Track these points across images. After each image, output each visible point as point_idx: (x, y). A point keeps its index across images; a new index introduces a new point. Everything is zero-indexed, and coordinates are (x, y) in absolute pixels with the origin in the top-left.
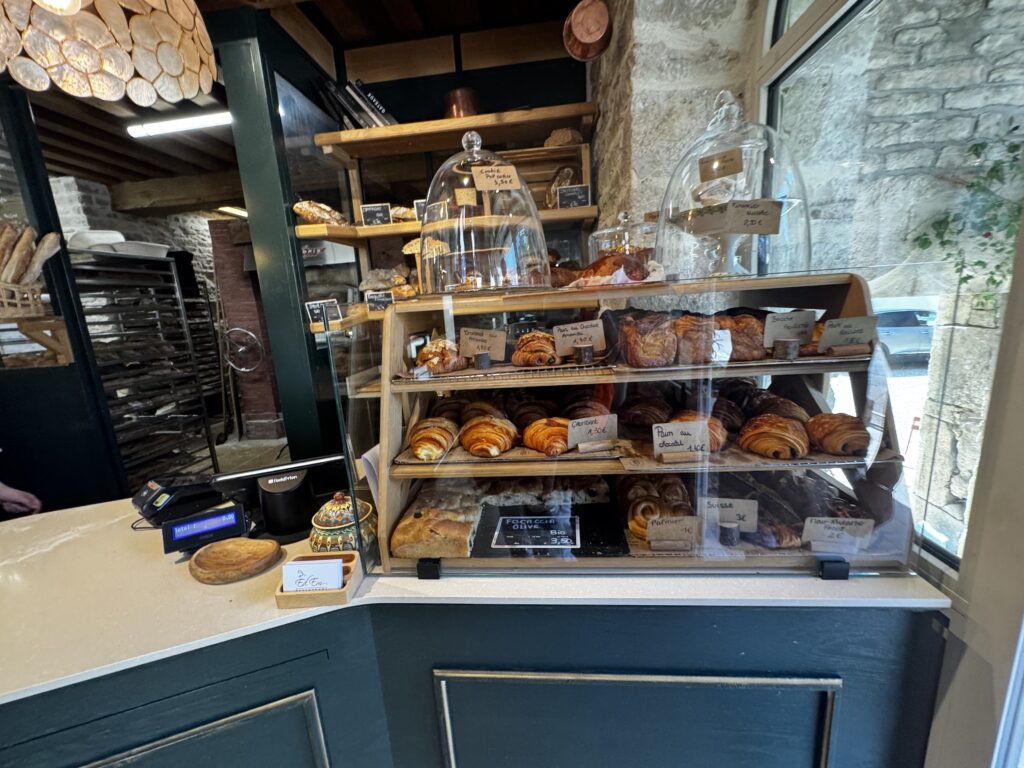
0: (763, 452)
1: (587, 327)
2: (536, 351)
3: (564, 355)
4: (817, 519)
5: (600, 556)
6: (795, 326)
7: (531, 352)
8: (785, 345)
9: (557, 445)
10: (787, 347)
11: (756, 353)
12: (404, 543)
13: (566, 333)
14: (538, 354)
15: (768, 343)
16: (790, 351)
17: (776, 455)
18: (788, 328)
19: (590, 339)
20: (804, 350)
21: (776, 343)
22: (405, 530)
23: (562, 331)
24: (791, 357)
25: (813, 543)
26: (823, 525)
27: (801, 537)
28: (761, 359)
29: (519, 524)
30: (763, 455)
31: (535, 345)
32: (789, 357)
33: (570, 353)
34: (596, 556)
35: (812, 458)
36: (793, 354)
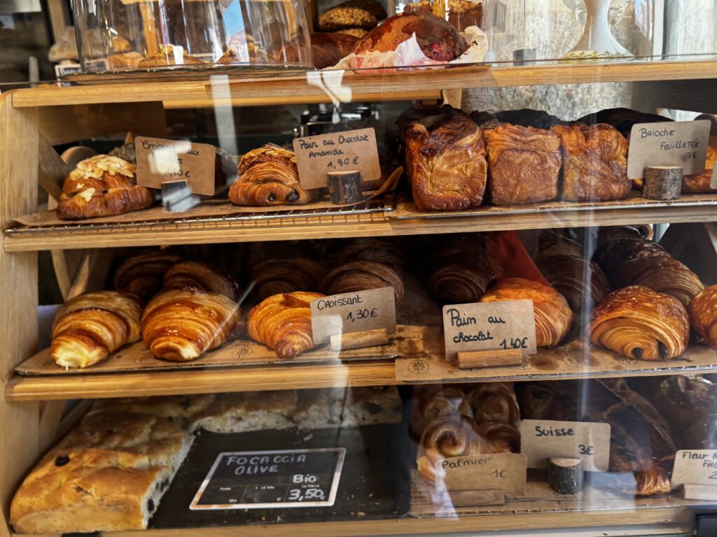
0: (618, 349)
1: (349, 141)
2: (266, 181)
3: (313, 187)
4: (693, 452)
5: (362, 519)
6: (678, 145)
7: (257, 181)
8: (660, 175)
9: (295, 339)
10: (662, 180)
11: (615, 188)
12: (30, 510)
13: (314, 150)
14: (267, 185)
15: (634, 173)
16: (666, 185)
17: (637, 354)
18: (667, 147)
19: (355, 160)
20: (689, 183)
21: (646, 171)
22: (35, 489)
23: (308, 146)
24: (668, 196)
25: (687, 487)
26: (702, 461)
27: (670, 477)
28: (624, 198)
29: (247, 465)
30: (619, 354)
31: (264, 170)
32: (664, 196)
33: (323, 184)
34: (355, 518)
35: (692, 357)
36: (673, 190)
